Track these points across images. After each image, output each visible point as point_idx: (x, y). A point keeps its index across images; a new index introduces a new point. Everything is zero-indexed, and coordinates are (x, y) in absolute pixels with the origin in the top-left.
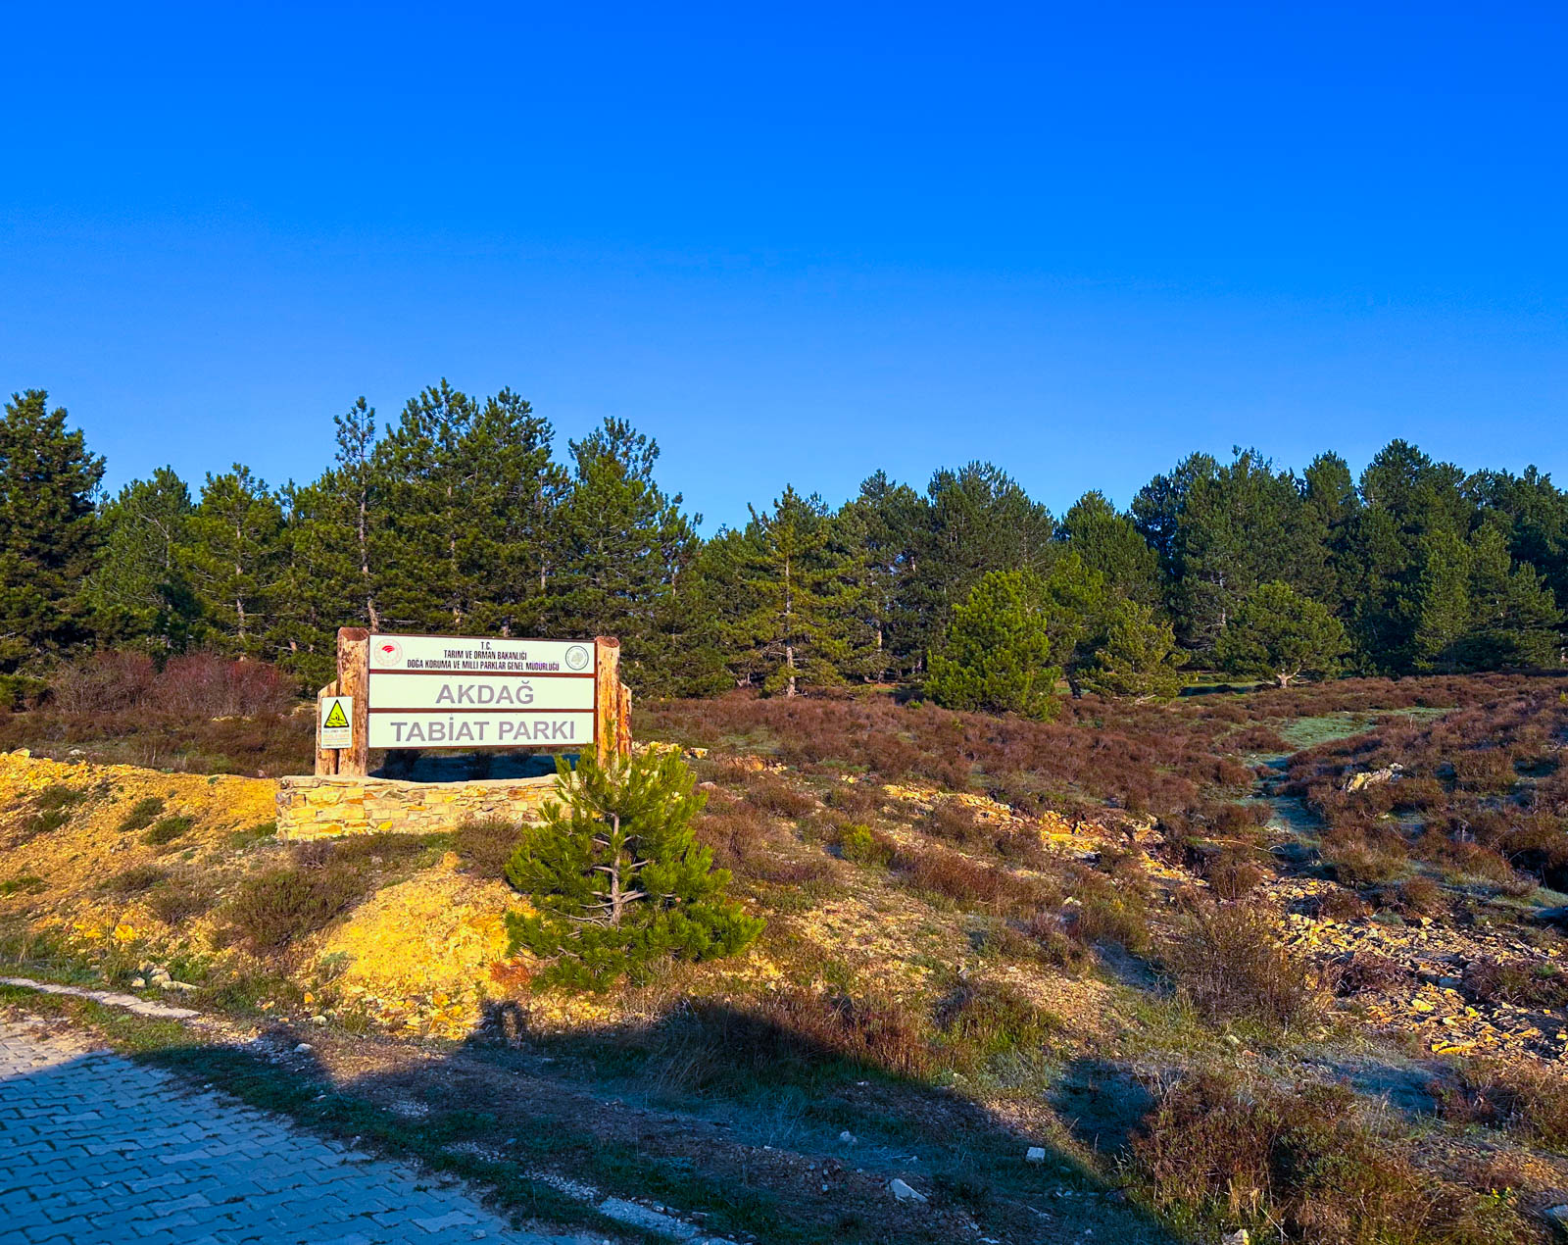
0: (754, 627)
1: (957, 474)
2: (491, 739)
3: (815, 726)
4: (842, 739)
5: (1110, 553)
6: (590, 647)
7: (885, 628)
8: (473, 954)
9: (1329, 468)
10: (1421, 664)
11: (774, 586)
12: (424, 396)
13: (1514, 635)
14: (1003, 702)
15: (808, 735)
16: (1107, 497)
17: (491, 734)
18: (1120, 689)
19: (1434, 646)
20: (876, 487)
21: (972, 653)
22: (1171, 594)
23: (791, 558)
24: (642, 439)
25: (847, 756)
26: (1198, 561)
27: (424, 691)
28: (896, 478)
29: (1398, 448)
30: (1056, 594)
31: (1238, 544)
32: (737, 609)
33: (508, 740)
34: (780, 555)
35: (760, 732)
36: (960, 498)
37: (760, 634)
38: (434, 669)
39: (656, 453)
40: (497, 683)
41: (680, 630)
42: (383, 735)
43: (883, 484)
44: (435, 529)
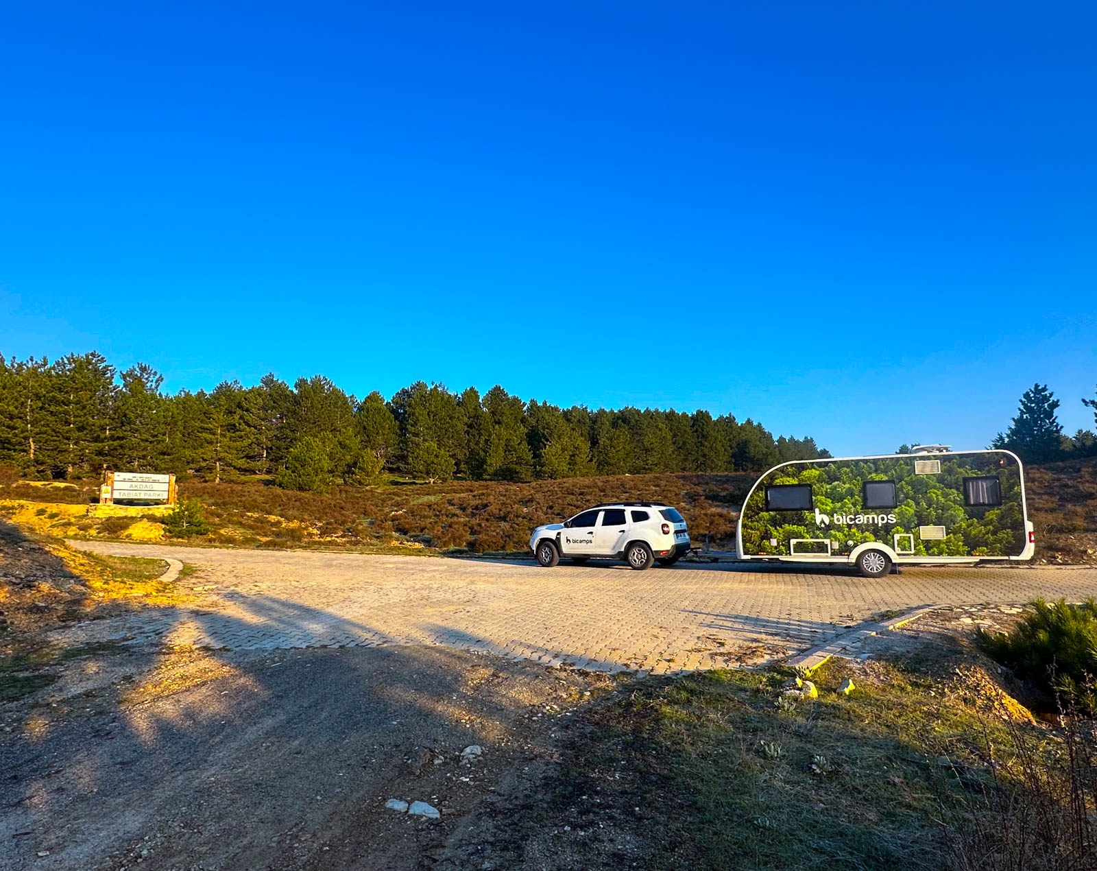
0: (202, 453)
1: (309, 380)
2: (142, 497)
3: (227, 495)
4: (236, 500)
5: (378, 421)
6: (168, 476)
7: (269, 449)
8: (157, 533)
9: (472, 394)
10: (485, 477)
11: (212, 437)
12: (62, 359)
13: (518, 468)
14: (307, 488)
15: (224, 498)
16: (382, 395)
17: (142, 496)
18: (360, 483)
19: (491, 470)
20: (268, 381)
21: (296, 468)
22: (402, 442)
23: (221, 426)
24: (155, 373)
25: (236, 504)
26: (413, 428)
27: (126, 485)
28: (279, 378)
29: (497, 388)
30: (340, 444)
31: (431, 423)
32: (189, 434)
33: (146, 497)
34: (217, 425)
35: (206, 497)
36: (309, 392)
37: (205, 457)
38: (130, 481)
39: (162, 380)
40: (144, 484)
41: (169, 455)
42: (117, 495)
43: (272, 380)
44: (66, 413)
